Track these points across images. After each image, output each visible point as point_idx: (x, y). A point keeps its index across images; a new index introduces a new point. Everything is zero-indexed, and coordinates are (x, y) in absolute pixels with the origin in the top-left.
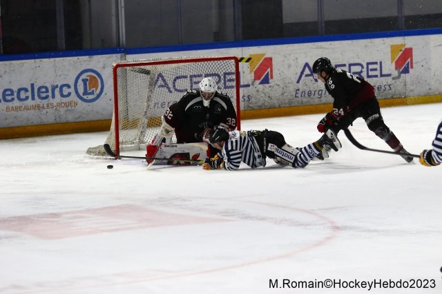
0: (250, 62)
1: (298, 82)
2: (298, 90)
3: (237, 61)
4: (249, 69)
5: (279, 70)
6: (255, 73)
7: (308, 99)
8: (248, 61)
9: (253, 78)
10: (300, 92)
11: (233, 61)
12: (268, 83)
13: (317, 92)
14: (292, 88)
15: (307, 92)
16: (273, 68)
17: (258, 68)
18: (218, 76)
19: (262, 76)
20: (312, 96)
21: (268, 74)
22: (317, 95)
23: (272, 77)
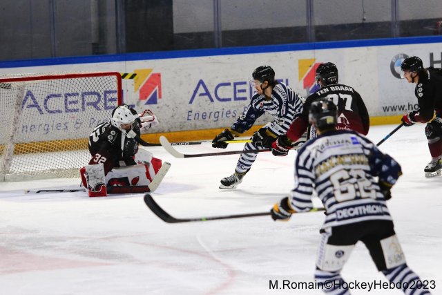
0: (135, 78)
1: (191, 102)
2: (191, 112)
3: (120, 78)
4: (133, 87)
5: (169, 88)
6: (141, 91)
7: (203, 122)
8: (132, 77)
9: (138, 97)
10: (193, 114)
11: (115, 77)
12: (155, 102)
13: (213, 114)
14: (184, 109)
15: (201, 114)
16: (162, 86)
17: (144, 86)
18: (98, 95)
19: (148, 94)
20: (207, 119)
21: (155, 93)
22: (212, 118)
23: (160, 97)
